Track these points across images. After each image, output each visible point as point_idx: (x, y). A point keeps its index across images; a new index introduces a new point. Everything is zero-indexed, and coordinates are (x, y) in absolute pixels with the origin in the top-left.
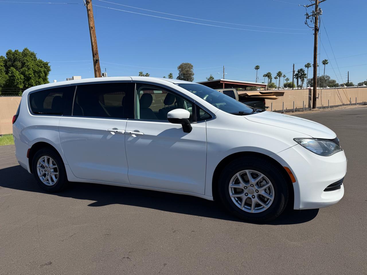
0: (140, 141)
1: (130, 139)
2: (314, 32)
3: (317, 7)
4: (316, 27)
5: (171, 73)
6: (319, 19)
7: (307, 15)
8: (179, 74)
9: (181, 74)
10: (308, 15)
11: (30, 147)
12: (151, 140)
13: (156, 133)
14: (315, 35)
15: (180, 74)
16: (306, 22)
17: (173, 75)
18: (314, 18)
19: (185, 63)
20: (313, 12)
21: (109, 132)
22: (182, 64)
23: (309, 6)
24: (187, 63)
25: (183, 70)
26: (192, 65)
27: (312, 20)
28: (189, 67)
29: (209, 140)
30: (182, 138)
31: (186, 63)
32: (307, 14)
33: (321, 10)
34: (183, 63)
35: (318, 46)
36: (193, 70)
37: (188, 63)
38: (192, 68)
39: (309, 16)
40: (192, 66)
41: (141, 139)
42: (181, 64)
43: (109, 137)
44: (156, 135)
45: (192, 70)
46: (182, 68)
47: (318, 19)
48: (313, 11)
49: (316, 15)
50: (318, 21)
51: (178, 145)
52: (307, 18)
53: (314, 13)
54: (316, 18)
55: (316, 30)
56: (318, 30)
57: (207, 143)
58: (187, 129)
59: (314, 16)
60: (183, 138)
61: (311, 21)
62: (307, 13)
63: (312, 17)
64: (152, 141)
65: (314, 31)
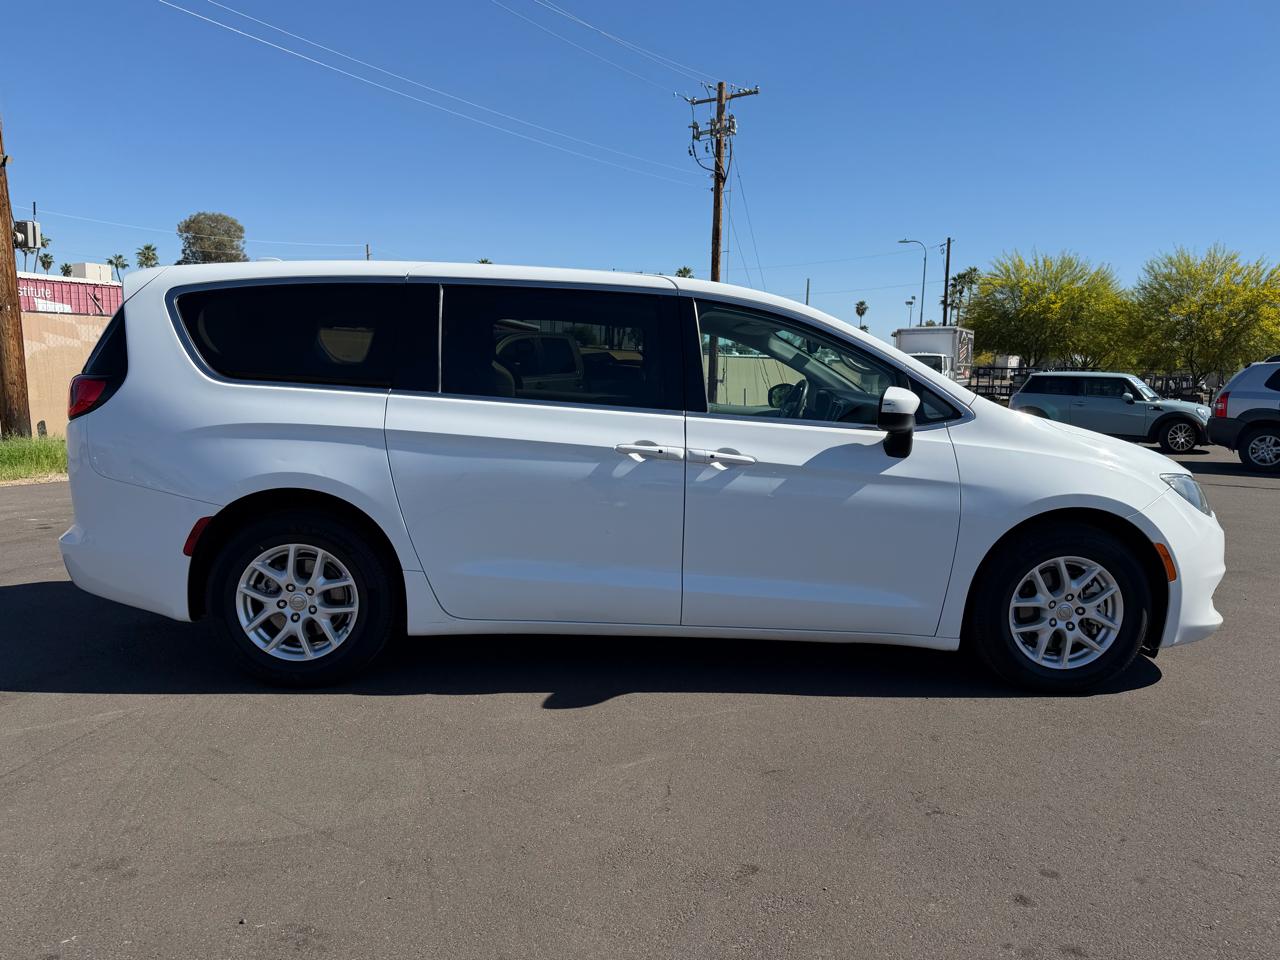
0: (742, 482)
1: (704, 476)
2: (712, 183)
3: (721, 110)
4: (718, 167)
5: (149, 244)
6: (728, 146)
7: (694, 128)
8: (184, 251)
9: (194, 253)
10: (697, 129)
11: (213, 511)
12: (783, 480)
13: (798, 458)
14: (717, 192)
15: (188, 252)
16: (691, 148)
17: (157, 253)
18: (714, 141)
19: (209, 212)
20: (712, 123)
21: (623, 453)
22: (199, 215)
23: (698, 102)
24: (220, 215)
25: (202, 239)
26: (240, 223)
27: (709, 146)
28: (227, 232)
29: (967, 479)
30: (883, 473)
31: (217, 213)
32: (695, 126)
33: (733, 123)
34: (202, 212)
35: (723, 227)
36: (244, 243)
37: (224, 214)
38: (241, 237)
39: (701, 133)
40: (241, 230)
41: (745, 475)
42: (195, 214)
43: (622, 470)
44: (800, 464)
45: (242, 246)
46: (199, 231)
47: (725, 145)
48: (713, 120)
49: (719, 132)
50: (725, 152)
51: (870, 492)
52: (694, 137)
53: (715, 126)
54: (719, 142)
55: (720, 178)
56: (724, 179)
57: (961, 487)
58: (898, 446)
59: (715, 135)
60: (886, 473)
61: (707, 148)
62: (695, 123)
63: (708, 136)
64: (783, 484)
65: (713, 180)
